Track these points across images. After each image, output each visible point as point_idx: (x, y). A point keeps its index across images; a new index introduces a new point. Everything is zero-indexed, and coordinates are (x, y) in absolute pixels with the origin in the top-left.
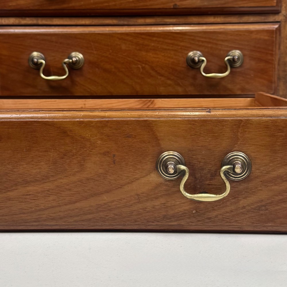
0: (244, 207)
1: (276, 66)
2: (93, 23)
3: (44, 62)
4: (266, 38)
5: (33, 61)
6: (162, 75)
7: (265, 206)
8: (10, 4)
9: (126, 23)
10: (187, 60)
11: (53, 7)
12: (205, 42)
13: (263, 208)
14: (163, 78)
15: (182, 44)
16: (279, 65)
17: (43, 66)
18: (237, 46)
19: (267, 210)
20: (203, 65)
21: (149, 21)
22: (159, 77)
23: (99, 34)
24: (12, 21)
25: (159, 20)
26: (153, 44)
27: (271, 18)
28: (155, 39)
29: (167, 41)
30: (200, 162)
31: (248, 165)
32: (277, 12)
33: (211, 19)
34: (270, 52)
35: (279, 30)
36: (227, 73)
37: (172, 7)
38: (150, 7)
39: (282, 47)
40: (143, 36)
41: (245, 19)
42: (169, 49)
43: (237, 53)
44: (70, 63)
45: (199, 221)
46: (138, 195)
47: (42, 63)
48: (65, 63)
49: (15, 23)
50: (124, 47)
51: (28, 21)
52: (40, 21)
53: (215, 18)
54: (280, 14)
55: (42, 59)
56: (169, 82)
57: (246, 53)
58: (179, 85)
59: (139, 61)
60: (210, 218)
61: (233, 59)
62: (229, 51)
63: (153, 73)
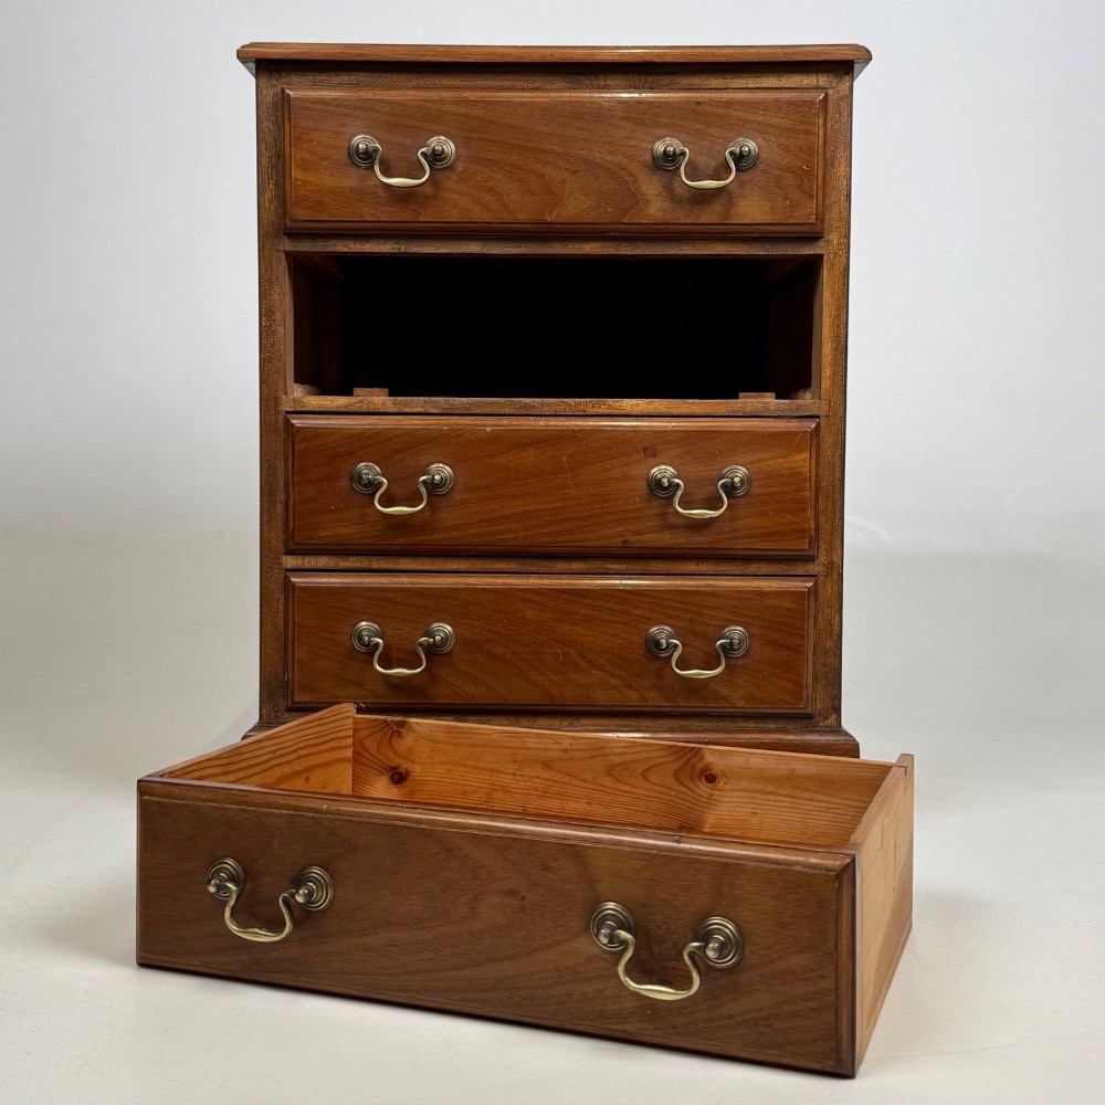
0: (731, 1017)
1: (810, 656)
2: (473, 569)
3: (381, 641)
4: (792, 605)
5: (360, 639)
6: (600, 669)
7: (767, 1019)
8: (322, 534)
9: (534, 569)
10: (646, 640)
11: (402, 541)
12: (680, 609)
13: (763, 1022)
14: (601, 674)
15: (638, 612)
16: (814, 654)
17: (380, 650)
18: (737, 619)
19: (770, 1026)
20: (676, 655)
21: (576, 566)
22: (594, 672)
23: (484, 590)
24: (322, 561)
25: (594, 565)
26: (583, 611)
27: (800, 569)
28: (587, 601)
29: (608, 605)
30: (659, 928)
31: (736, 943)
32: (811, 559)
33: (692, 567)
34: (800, 632)
35: (815, 590)
36: (719, 670)
37: (620, 545)
38: (579, 544)
39: (820, 621)
40: (565, 596)
41: (753, 568)
42: (613, 621)
43: (736, 631)
44: (429, 644)
45: (657, 1029)
46: (558, 970)
47: (377, 644)
48: (420, 644)
49: (327, 567)
50: (529, 615)
51: (353, 562)
52: (376, 563)
53: (697, 565)
54: (817, 561)
55: (376, 637)
56: (613, 681)
57: (755, 631)
58: (631, 687)
59: (559, 642)
60: (674, 1028)
61: (731, 644)
62: (724, 627)
63: (583, 664)
